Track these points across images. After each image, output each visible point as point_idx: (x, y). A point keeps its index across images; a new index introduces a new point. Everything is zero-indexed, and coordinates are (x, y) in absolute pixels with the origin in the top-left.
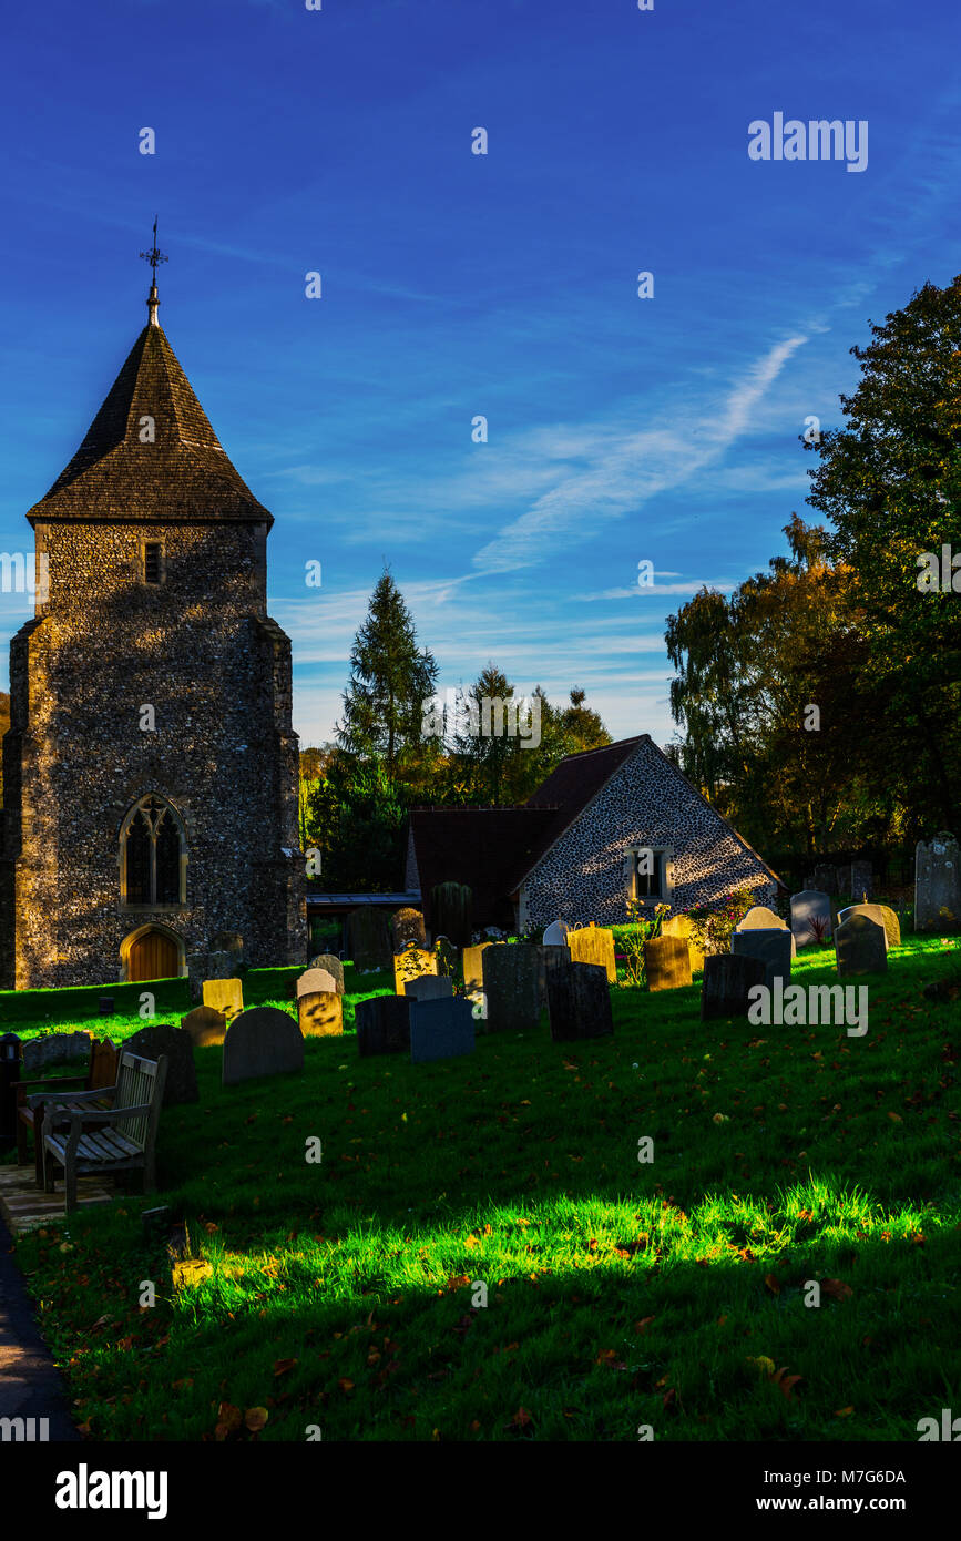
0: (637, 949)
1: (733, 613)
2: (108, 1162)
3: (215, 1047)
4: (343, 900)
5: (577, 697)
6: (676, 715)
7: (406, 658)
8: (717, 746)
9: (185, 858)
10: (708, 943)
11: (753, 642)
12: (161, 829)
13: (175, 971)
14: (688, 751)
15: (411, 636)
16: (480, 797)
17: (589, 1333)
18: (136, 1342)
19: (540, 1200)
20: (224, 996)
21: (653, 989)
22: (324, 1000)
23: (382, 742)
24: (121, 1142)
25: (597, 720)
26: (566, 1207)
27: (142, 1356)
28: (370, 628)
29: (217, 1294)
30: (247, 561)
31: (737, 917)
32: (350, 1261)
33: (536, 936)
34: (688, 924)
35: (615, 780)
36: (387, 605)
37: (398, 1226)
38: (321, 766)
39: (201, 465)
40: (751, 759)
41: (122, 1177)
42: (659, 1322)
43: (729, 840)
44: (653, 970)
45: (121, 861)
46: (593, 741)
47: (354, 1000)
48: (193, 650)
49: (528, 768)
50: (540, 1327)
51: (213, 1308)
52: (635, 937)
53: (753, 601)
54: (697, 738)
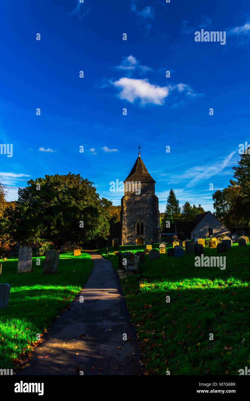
0: (208, 242)
1: (223, 193)
2: (133, 270)
3: (148, 254)
4: (166, 234)
5: (200, 206)
6: (214, 208)
7: (175, 200)
8: (221, 212)
9: (144, 228)
10: (219, 241)
11: (226, 198)
12: (141, 224)
13: (143, 244)
14: (216, 213)
15: (175, 197)
16: (186, 220)
17: (196, 297)
18: (135, 295)
19: (191, 278)
20: (149, 247)
21: (211, 248)
22: (163, 248)
23: (172, 212)
24: (134, 267)
25: (203, 209)
26: (195, 279)
27: (135, 296)
28: (169, 196)
29: (146, 288)
30: (152, 188)
31: (223, 238)
32: (164, 285)
33: (194, 240)
34: (216, 239)
35: (205, 217)
36: (172, 193)
37: (171, 280)
38: (163, 215)
39: (146, 175)
40: (226, 214)
41: (134, 272)
42: (207, 296)
43: (222, 226)
44: (210, 245)
45: (136, 229)
46: (202, 212)
47: (167, 248)
48: (145, 200)
49: (193, 216)
50: (190, 296)
51: (145, 290)
52: (208, 240)
53: (226, 191)
54: (218, 211)
